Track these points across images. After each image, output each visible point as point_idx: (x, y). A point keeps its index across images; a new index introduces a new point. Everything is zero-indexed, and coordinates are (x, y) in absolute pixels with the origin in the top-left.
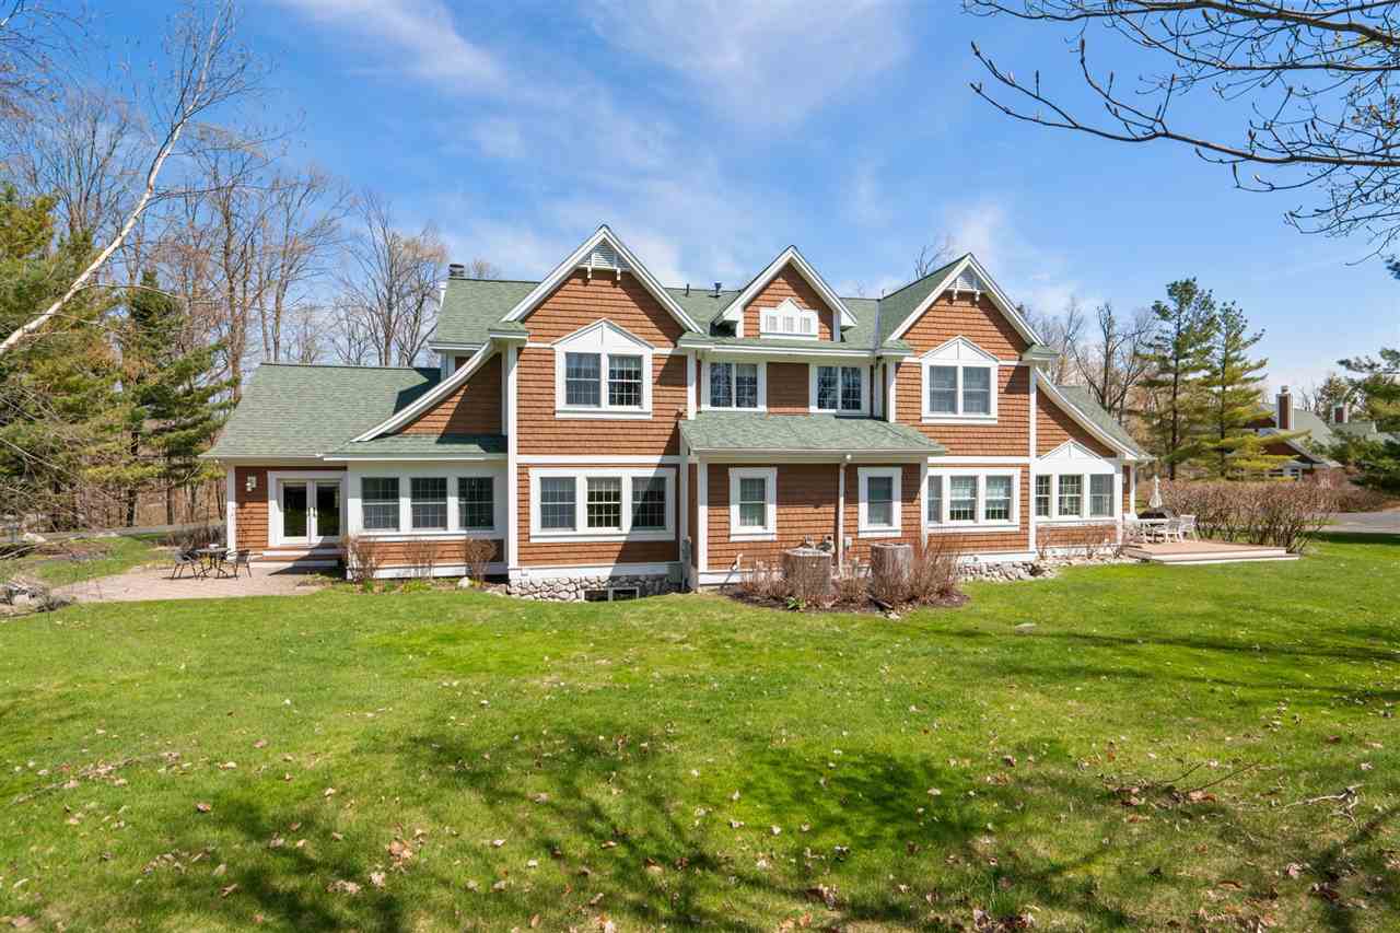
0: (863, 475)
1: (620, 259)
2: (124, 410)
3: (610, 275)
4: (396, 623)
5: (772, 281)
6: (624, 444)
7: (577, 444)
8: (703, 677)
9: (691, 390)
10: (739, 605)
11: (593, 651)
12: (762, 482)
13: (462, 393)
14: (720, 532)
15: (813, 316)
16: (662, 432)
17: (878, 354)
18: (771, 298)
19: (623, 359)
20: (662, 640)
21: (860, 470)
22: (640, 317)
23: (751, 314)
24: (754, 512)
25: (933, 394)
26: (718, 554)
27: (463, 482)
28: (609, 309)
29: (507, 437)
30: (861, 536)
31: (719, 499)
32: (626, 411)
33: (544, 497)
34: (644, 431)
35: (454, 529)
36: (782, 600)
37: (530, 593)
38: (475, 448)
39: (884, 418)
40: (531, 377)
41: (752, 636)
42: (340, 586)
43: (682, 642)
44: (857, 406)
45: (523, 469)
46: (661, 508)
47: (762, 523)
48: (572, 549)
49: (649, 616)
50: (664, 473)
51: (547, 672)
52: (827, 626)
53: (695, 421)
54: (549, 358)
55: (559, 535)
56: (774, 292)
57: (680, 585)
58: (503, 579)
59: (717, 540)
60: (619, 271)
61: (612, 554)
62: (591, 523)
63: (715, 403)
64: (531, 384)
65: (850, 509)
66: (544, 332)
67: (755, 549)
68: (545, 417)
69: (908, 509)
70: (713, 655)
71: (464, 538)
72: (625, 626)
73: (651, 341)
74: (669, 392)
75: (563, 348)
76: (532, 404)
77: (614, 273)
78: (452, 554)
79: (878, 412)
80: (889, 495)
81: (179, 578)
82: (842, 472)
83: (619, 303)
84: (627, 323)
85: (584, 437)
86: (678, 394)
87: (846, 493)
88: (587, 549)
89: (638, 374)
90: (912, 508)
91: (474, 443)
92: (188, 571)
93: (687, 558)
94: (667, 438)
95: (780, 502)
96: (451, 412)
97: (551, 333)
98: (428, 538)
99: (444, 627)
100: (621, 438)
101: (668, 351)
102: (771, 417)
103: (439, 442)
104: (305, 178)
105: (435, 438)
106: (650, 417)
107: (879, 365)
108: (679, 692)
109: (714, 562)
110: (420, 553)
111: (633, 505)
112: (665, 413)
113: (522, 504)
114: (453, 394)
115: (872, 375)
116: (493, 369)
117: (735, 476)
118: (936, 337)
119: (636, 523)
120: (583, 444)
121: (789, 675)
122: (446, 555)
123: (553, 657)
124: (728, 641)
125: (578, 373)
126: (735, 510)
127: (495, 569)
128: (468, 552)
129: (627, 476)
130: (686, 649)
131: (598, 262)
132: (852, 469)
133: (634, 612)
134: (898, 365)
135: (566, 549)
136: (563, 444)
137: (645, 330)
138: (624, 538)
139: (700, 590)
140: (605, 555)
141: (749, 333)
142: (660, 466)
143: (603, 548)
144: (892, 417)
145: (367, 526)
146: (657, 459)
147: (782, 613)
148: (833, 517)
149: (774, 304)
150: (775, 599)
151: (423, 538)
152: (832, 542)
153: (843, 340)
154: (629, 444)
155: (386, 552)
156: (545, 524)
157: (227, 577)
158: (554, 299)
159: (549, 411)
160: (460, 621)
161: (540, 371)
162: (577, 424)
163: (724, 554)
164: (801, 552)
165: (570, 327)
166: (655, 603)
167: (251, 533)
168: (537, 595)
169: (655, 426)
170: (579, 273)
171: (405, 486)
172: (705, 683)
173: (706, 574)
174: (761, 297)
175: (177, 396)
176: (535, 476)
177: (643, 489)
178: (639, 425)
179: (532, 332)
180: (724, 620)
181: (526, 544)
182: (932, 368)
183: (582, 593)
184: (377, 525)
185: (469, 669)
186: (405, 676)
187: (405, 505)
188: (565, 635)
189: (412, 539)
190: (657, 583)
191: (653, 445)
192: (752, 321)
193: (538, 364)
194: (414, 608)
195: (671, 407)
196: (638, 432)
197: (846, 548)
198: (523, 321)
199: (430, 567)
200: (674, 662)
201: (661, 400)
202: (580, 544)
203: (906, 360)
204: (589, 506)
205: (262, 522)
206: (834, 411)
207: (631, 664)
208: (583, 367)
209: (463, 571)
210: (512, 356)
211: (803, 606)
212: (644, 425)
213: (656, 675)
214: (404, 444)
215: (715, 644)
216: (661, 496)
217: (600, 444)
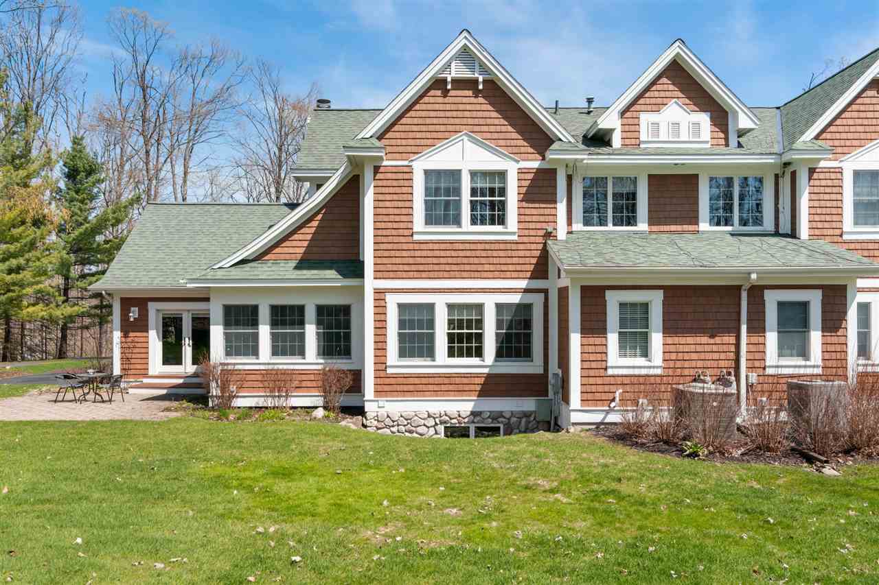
0: (772, 300)
1: (482, 65)
2: (55, 257)
3: (471, 84)
4: (237, 453)
5: (654, 82)
6: (487, 267)
7: (436, 267)
8: (580, 541)
9: (562, 207)
10: (621, 449)
11: (443, 496)
12: (645, 307)
13: (319, 217)
14: (595, 363)
15: (704, 119)
16: (528, 253)
17: (786, 158)
18: (653, 101)
19: (486, 174)
20: (527, 487)
21: (767, 293)
22: (504, 129)
23: (631, 121)
24: (636, 341)
25: (857, 205)
26: (594, 388)
27: (321, 310)
28: (470, 121)
29: (363, 262)
30: (769, 371)
31: (594, 325)
32: (489, 232)
33: (402, 324)
34: (510, 253)
35: (312, 358)
36: (675, 444)
37: (387, 427)
38: (331, 273)
39: (793, 234)
40: (388, 197)
41: (643, 488)
42: (199, 413)
43: (552, 491)
44: (758, 221)
45: (380, 294)
46: (528, 338)
47: (645, 354)
48: (431, 381)
49: (513, 457)
50: (530, 298)
51: (384, 520)
52: (741, 479)
53: (566, 242)
54: (406, 176)
55: (417, 366)
56: (656, 94)
57: (549, 423)
58: (359, 411)
59: (592, 373)
60: (481, 79)
61: (472, 387)
62: (451, 354)
63: (587, 222)
64: (388, 204)
65: (755, 339)
66: (401, 149)
67: (639, 385)
68: (402, 239)
69: (829, 340)
70: (592, 511)
71: (320, 367)
72: (483, 468)
73: (516, 155)
74: (535, 209)
75: (420, 166)
76: (390, 225)
77: (476, 81)
78: (309, 384)
79: (785, 227)
80: (805, 324)
81: (63, 401)
82: (744, 295)
83: (480, 114)
84: (489, 136)
85: (442, 261)
86: (547, 211)
87: (749, 321)
88: (446, 381)
89: (503, 192)
90: (835, 340)
91: (330, 268)
92: (70, 396)
93: (556, 393)
94: (534, 261)
95: (668, 330)
96: (309, 237)
97: (409, 149)
98: (285, 367)
99: (285, 460)
100: (483, 260)
101: (535, 164)
102: (654, 236)
103: (296, 268)
104: (207, 52)
105: (293, 264)
106: (515, 238)
107: (786, 173)
108: (549, 563)
109: (589, 398)
110: (277, 382)
111: (497, 334)
112: (532, 233)
113: (379, 332)
114: (310, 220)
115: (777, 184)
116: (350, 191)
117: (613, 300)
118: (863, 136)
119: (500, 354)
120: (442, 268)
121: (701, 547)
122: (304, 384)
123: (395, 501)
124: (613, 491)
125: (437, 191)
126: (613, 339)
127: (350, 400)
128: (326, 383)
129: (490, 303)
130: (557, 500)
131: (458, 71)
132: (757, 292)
133: (493, 451)
134: (812, 171)
135: (424, 381)
136: (421, 268)
137: (509, 143)
138: (486, 371)
139: (572, 430)
140: (467, 388)
141: (628, 142)
142: (526, 291)
143: (465, 381)
144: (804, 231)
145: (228, 354)
146: (523, 284)
147: (677, 461)
148: (733, 348)
149: (657, 107)
150: (666, 442)
151: (281, 367)
152: (733, 378)
153: (740, 145)
154: (492, 268)
155: (245, 380)
156: (403, 353)
157: (103, 402)
158: (412, 113)
159: (406, 232)
160: (302, 453)
161: (398, 190)
162: (436, 246)
163: (600, 388)
164: (697, 388)
165: (429, 142)
166: (519, 443)
167: (133, 361)
168: (394, 429)
169: (521, 247)
170: (438, 84)
171: (264, 314)
172: (585, 550)
173: (578, 412)
174: (642, 101)
175: (99, 245)
176: (392, 301)
177: (507, 317)
178: (502, 246)
179: (389, 149)
180: (606, 466)
181: (382, 373)
182: (857, 174)
183: (441, 428)
184: (238, 353)
185: (293, 512)
186: (222, 516)
187: (265, 332)
188: (412, 476)
189: (270, 367)
190: (524, 420)
191: (519, 268)
192: (631, 129)
193: (395, 183)
194: (259, 438)
195: (539, 225)
196: (502, 254)
197: (750, 386)
198: (380, 138)
199: (287, 396)
200: (542, 518)
201: (527, 219)
202: (439, 376)
203: (822, 164)
204: (449, 334)
205: (143, 350)
206: (729, 228)
207: (487, 517)
208: (443, 185)
209: (319, 401)
210: (368, 174)
211: (703, 452)
212: (509, 246)
213: (519, 534)
214: (264, 272)
215: (596, 497)
216: (527, 324)
217: (462, 268)
